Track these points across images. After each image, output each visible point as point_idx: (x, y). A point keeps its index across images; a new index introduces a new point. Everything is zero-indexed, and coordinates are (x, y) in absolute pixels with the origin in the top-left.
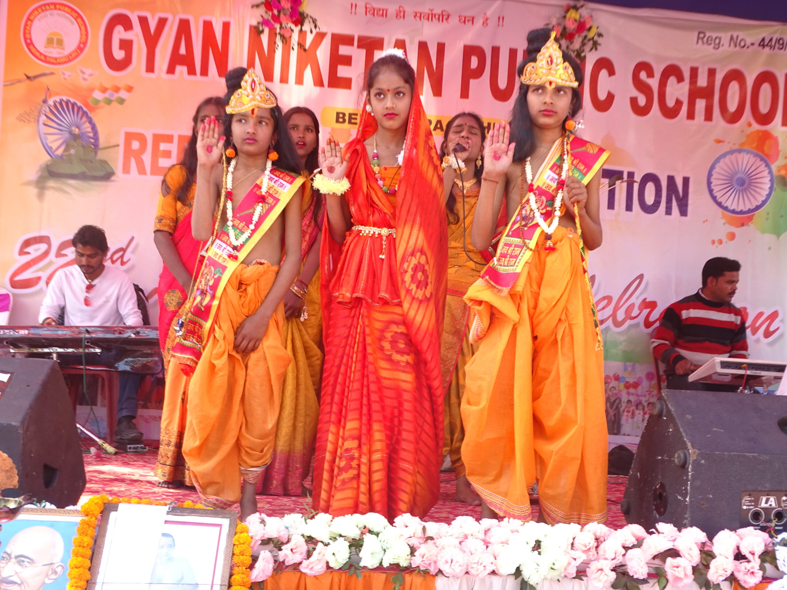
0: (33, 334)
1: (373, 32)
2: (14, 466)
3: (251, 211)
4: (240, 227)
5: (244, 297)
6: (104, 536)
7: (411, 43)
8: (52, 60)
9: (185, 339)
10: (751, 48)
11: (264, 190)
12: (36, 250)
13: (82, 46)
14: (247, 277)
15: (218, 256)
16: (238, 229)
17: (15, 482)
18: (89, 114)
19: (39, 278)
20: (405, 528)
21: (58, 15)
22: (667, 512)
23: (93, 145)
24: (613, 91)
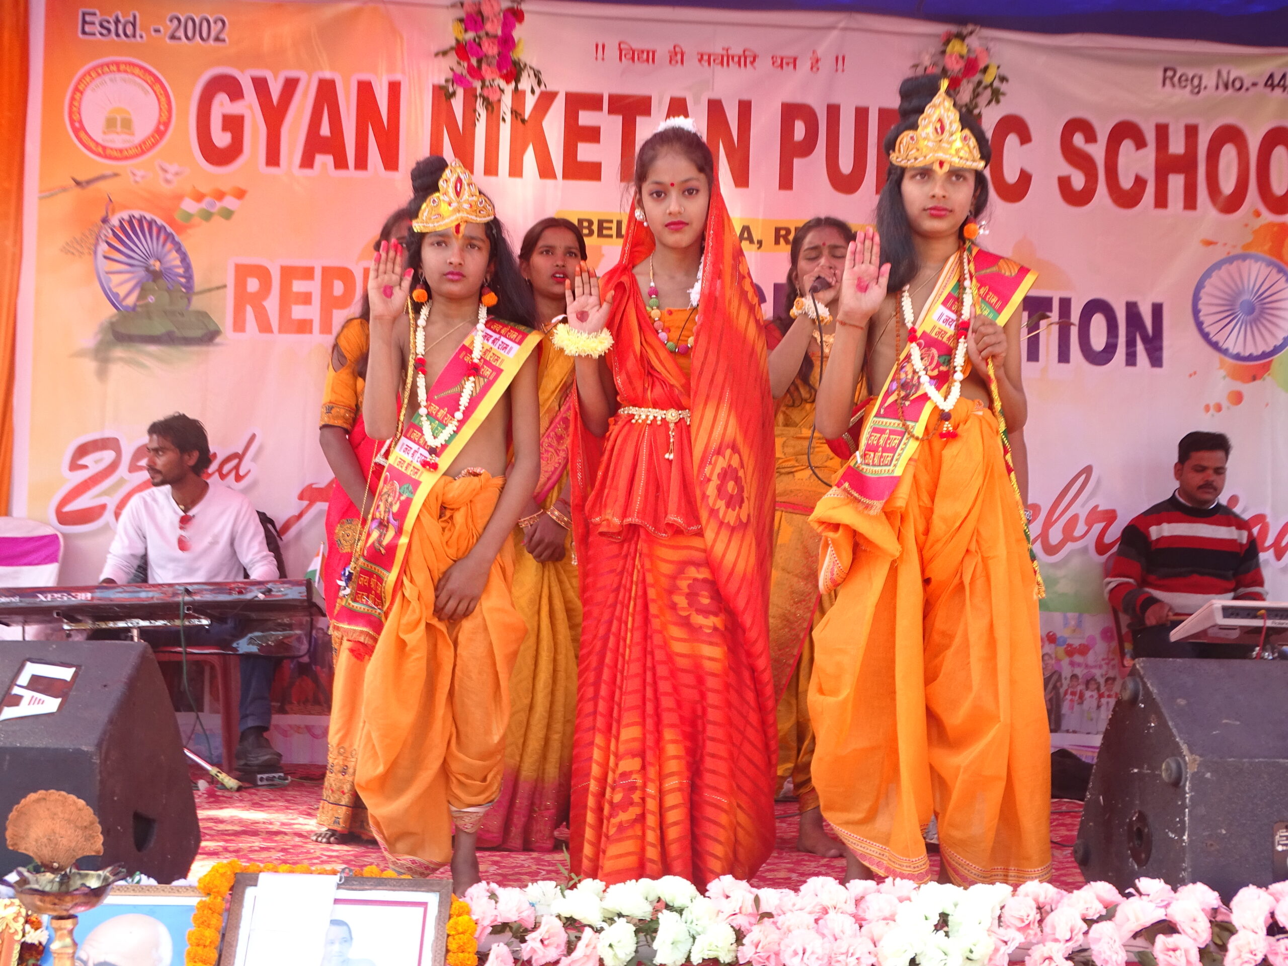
0: (100, 599)
1: (632, 88)
2: (97, 820)
3: (456, 390)
4: (439, 415)
5: (450, 530)
6: (237, 927)
7: (697, 102)
8: (115, 154)
9: (355, 600)
10: (1253, 90)
11: (476, 355)
12: (96, 462)
13: (162, 128)
14: (453, 497)
15: (405, 465)
16: (437, 419)
17: (97, 845)
18: (177, 238)
19: (103, 507)
20: (724, 899)
21: (125, 81)
22: (1151, 859)
23: (185, 287)
24: (1029, 169)
